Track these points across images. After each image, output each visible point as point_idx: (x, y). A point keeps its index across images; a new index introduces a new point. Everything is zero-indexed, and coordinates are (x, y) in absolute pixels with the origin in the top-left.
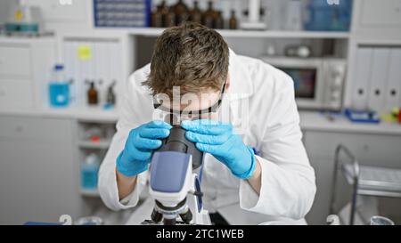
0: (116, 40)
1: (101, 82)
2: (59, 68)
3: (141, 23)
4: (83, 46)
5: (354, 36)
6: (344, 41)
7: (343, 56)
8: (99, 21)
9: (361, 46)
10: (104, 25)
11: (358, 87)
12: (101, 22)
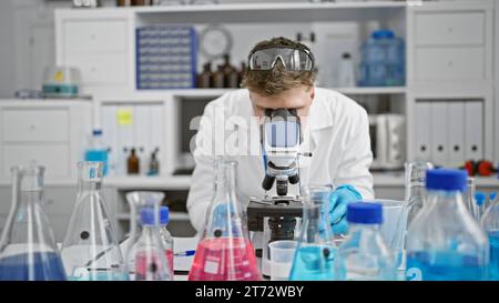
0: (160, 103)
1: (142, 150)
2: (97, 133)
3: (187, 84)
4: (123, 111)
5: (411, 91)
6: (402, 96)
7: (400, 111)
8: (140, 84)
9: (418, 100)
10: (147, 88)
11: (421, 143)
12: (143, 84)
